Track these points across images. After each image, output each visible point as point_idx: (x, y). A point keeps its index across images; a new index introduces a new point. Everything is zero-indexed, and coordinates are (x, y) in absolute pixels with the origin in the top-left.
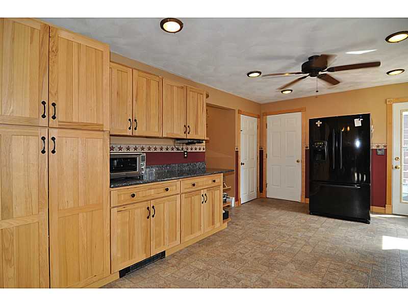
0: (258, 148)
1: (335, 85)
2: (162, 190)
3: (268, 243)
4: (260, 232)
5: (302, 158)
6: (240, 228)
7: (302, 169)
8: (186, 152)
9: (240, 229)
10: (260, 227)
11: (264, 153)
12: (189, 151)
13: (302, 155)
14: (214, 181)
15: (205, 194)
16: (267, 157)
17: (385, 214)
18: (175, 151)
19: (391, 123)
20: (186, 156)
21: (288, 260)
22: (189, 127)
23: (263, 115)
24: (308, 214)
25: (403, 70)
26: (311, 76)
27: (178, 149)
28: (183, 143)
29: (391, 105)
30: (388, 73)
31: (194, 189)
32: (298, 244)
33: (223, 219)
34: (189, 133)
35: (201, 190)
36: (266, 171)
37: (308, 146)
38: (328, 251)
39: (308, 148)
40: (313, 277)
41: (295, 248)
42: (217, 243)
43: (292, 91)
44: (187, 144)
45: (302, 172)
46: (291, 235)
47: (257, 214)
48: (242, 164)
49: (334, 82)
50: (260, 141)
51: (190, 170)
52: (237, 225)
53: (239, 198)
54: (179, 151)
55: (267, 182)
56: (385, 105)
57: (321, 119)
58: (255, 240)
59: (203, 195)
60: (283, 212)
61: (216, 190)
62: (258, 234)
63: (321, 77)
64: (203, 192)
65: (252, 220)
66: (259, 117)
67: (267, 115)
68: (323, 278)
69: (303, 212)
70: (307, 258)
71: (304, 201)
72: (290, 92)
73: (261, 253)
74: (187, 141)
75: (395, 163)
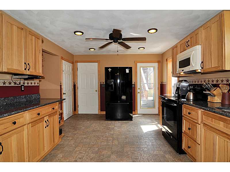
0: (73, 83)
1: (128, 49)
2: (10, 124)
3: (93, 145)
4: (85, 138)
5: (98, 89)
6: (71, 138)
7: (99, 95)
8: (23, 86)
9: (71, 140)
10: (83, 135)
11: (76, 86)
12: (26, 85)
13: (98, 87)
14: (54, 109)
15: (48, 120)
16: (78, 89)
17: (135, 115)
18: (13, 85)
19: (137, 72)
20: (23, 89)
21: (109, 153)
22: (28, 64)
23: (75, 62)
24: (105, 120)
25: (144, 48)
26: (114, 42)
27: (15, 83)
28: (20, 79)
29: (137, 64)
30: (139, 48)
31: (40, 117)
32: (110, 140)
33: (59, 135)
34: (29, 70)
35: (44, 117)
36: (77, 98)
37: (104, 82)
38: (125, 140)
39: (104, 83)
40: (127, 159)
41: (109, 143)
42: (59, 156)
43: (95, 49)
44: (25, 79)
45: (99, 97)
46: (103, 136)
47: (78, 126)
48: (64, 94)
49: (128, 47)
50: (74, 78)
51: (27, 101)
52: (68, 137)
53: (63, 117)
54: (17, 85)
55: (79, 105)
56: (134, 64)
57: (111, 68)
58: (85, 145)
59: (46, 122)
60: (92, 122)
61: (55, 115)
62: (85, 140)
63: (119, 43)
64: (46, 119)
65: (76, 131)
66: (73, 63)
67: (77, 63)
68: (131, 158)
69: (102, 120)
70: (119, 148)
71: (100, 114)
72: (94, 50)
73: (93, 153)
74: (27, 77)
75: (138, 91)
